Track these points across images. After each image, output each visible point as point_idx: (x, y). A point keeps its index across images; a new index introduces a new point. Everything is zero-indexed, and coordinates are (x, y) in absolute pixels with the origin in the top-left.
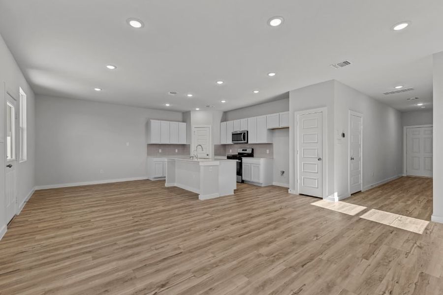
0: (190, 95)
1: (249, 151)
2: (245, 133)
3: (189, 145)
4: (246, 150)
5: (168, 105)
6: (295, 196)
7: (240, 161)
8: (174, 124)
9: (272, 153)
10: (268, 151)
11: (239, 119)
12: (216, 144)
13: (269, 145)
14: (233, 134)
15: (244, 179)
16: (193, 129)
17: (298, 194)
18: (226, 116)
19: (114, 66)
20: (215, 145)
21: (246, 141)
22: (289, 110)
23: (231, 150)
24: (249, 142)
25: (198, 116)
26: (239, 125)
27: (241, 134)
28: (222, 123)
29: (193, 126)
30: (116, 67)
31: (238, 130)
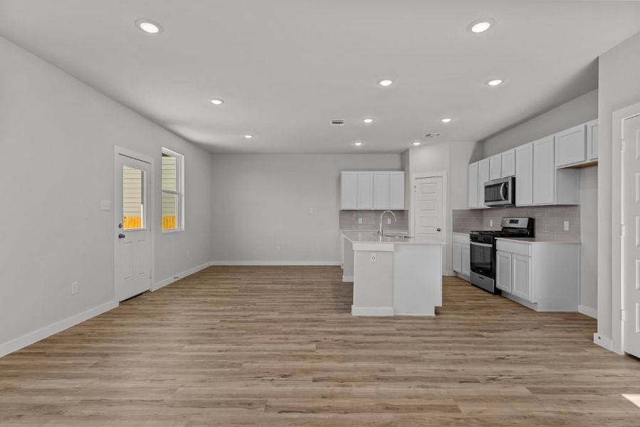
0: (368, 121)
1: (523, 223)
2: (506, 184)
3: (408, 211)
4: (516, 222)
5: (358, 144)
6: (613, 356)
7: (491, 246)
8: (382, 176)
9: (576, 231)
10: (566, 225)
11: (499, 153)
12: (455, 209)
13: (569, 209)
14: (486, 187)
15: (499, 285)
16: (413, 182)
17: (622, 353)
18: (481, 149)
19: (220, 100)
20: (454, 211)
21: (510, 201)
22: (597, 117)
23: (491, 222)
24: (518, 203)
25: (422, 157)
26: (497, 167)
27: (500, 184)
28: (470, 165)
29: (413, 176)
30: (223, 102)
31: (496, 177)
